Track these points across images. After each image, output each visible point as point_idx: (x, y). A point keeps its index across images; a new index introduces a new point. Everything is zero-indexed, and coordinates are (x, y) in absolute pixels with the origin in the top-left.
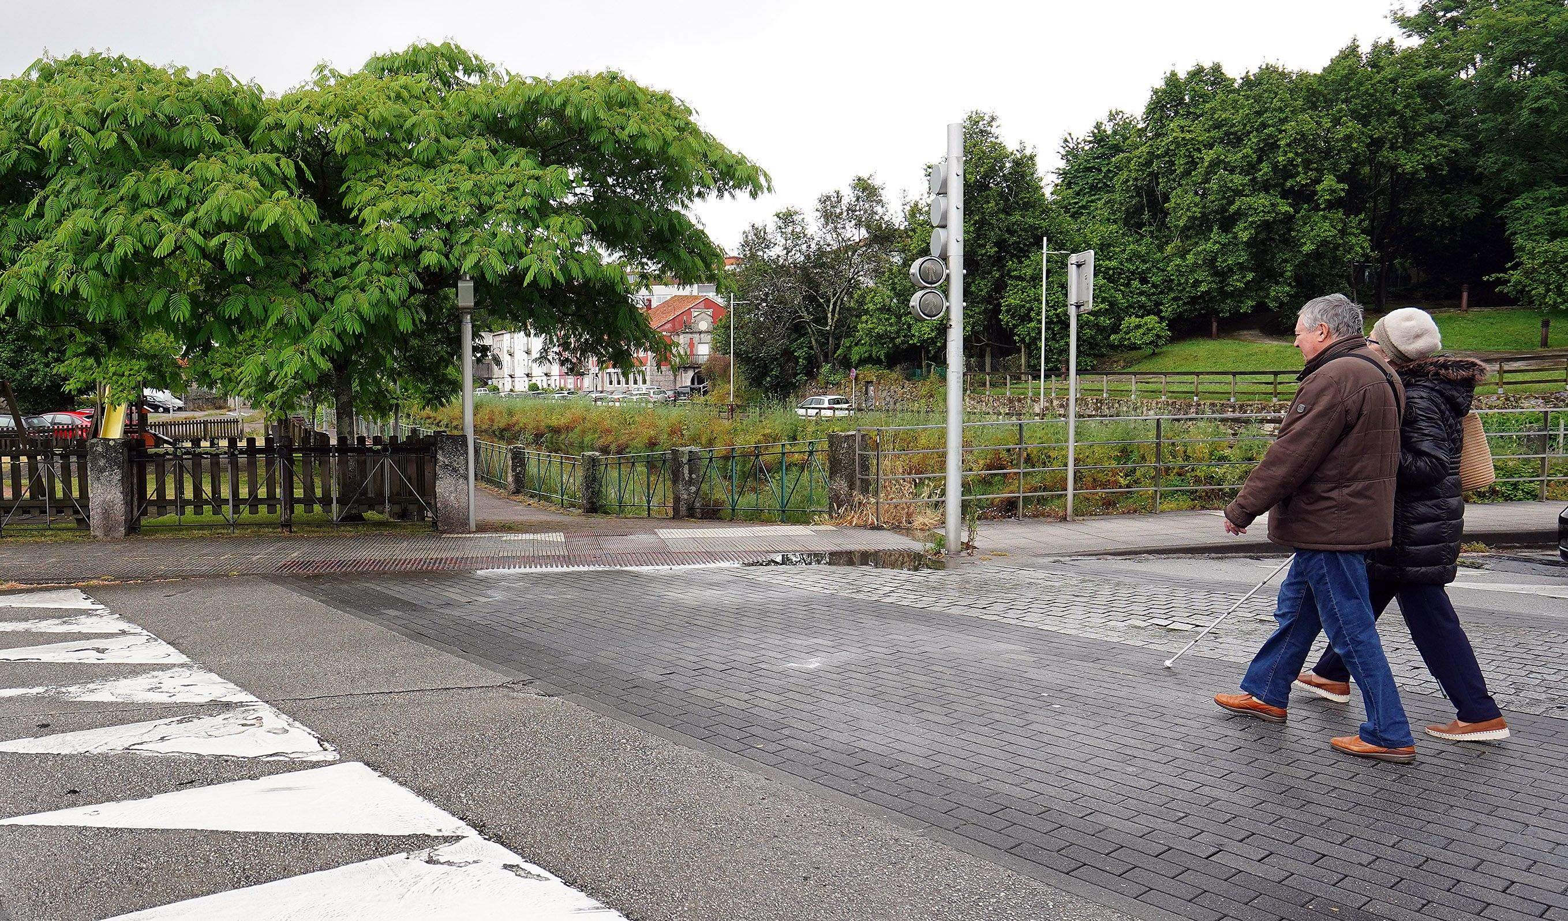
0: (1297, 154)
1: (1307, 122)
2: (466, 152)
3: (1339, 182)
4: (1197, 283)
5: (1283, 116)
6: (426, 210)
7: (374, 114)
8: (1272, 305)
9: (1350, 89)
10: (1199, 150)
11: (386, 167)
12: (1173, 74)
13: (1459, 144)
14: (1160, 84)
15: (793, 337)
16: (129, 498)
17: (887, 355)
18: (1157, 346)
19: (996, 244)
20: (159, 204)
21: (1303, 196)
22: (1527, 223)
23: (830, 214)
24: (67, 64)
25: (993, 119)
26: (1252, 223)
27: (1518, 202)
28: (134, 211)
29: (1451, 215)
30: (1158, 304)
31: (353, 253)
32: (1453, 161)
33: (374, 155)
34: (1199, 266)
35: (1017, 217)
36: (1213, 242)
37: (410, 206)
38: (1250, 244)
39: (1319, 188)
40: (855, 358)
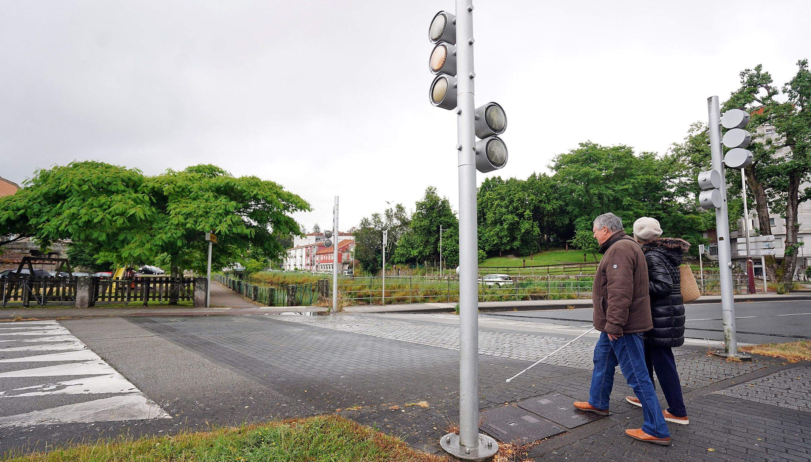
0: (519, 203)
1: (520, 195)
2: (206, 196)
3: (530, 212)
4: (494, 240)
5: (515, 192)
6: (189, 212)
7: (178, 184)
8: (515, 247)
9: (533, 186)
10: (494, 201)
11: (181, 199)
12: (487, 178)
13: (561, 203)
14: (484, 181)
15: (377, 254)
16: (91, 295)
17: (405, 261)
18: (483, 259)
19: (436, 227)
20: (99, 207)
21: (521, 216)
22: (580, 226)
23: (389, 216)
24: (83, 164)
25: (435, 189)
26: (508, 223)
27: (577, 220)
28: (91, 208)
29: (562, 223)
30: (484, 246)
31: (167, 223)
32: (561, 207)
33: (178, 196)
34: (494, 235)
35: (442, 218)
36: (498, 228)
37: (185, 210)
38: (508, 229)
39: (525, 213)
40: (396, 261)
